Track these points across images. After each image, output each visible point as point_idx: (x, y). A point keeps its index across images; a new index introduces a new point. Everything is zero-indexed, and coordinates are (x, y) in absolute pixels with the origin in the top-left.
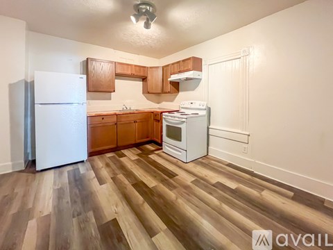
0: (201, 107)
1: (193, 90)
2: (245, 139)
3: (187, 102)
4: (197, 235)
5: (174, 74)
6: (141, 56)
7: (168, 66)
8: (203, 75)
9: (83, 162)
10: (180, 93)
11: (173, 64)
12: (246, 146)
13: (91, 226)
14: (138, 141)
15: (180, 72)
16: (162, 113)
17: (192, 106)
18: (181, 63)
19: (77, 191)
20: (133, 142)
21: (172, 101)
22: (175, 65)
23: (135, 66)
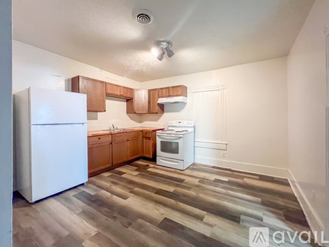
0: (189, 125)
1: (178, 112)
2: (224, 147)
3: (175, 122)
4: (227, 210)
5: (162, 97)
6: (124, 78)
7: (155, 90)
8: (188, 100)
9: (83, 184)
10: (165, 114)
11: (161, 89)
12: (224, 152)
13: (151, 228)
14: (130, 159)
15: (169, 96)
16: (155, 131)
17: (181, 125)
18: (171, 89)
19: (106, 209)
20: (126, 160)
21: (156, 120)
22: (164, 90)
23: (124, 87)
